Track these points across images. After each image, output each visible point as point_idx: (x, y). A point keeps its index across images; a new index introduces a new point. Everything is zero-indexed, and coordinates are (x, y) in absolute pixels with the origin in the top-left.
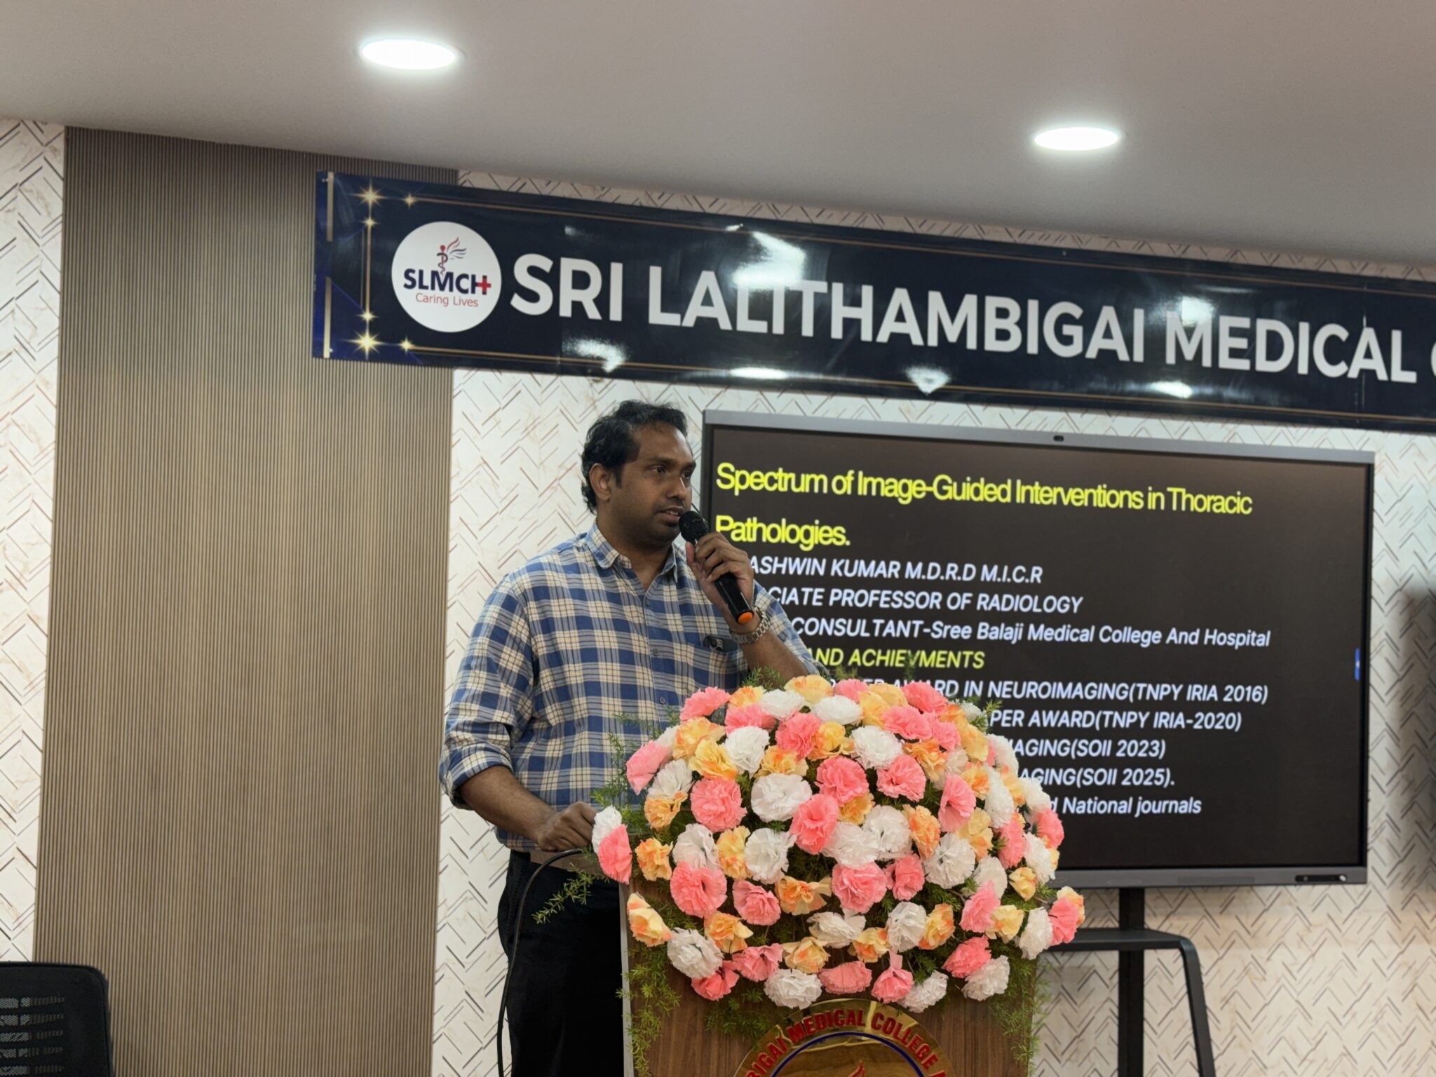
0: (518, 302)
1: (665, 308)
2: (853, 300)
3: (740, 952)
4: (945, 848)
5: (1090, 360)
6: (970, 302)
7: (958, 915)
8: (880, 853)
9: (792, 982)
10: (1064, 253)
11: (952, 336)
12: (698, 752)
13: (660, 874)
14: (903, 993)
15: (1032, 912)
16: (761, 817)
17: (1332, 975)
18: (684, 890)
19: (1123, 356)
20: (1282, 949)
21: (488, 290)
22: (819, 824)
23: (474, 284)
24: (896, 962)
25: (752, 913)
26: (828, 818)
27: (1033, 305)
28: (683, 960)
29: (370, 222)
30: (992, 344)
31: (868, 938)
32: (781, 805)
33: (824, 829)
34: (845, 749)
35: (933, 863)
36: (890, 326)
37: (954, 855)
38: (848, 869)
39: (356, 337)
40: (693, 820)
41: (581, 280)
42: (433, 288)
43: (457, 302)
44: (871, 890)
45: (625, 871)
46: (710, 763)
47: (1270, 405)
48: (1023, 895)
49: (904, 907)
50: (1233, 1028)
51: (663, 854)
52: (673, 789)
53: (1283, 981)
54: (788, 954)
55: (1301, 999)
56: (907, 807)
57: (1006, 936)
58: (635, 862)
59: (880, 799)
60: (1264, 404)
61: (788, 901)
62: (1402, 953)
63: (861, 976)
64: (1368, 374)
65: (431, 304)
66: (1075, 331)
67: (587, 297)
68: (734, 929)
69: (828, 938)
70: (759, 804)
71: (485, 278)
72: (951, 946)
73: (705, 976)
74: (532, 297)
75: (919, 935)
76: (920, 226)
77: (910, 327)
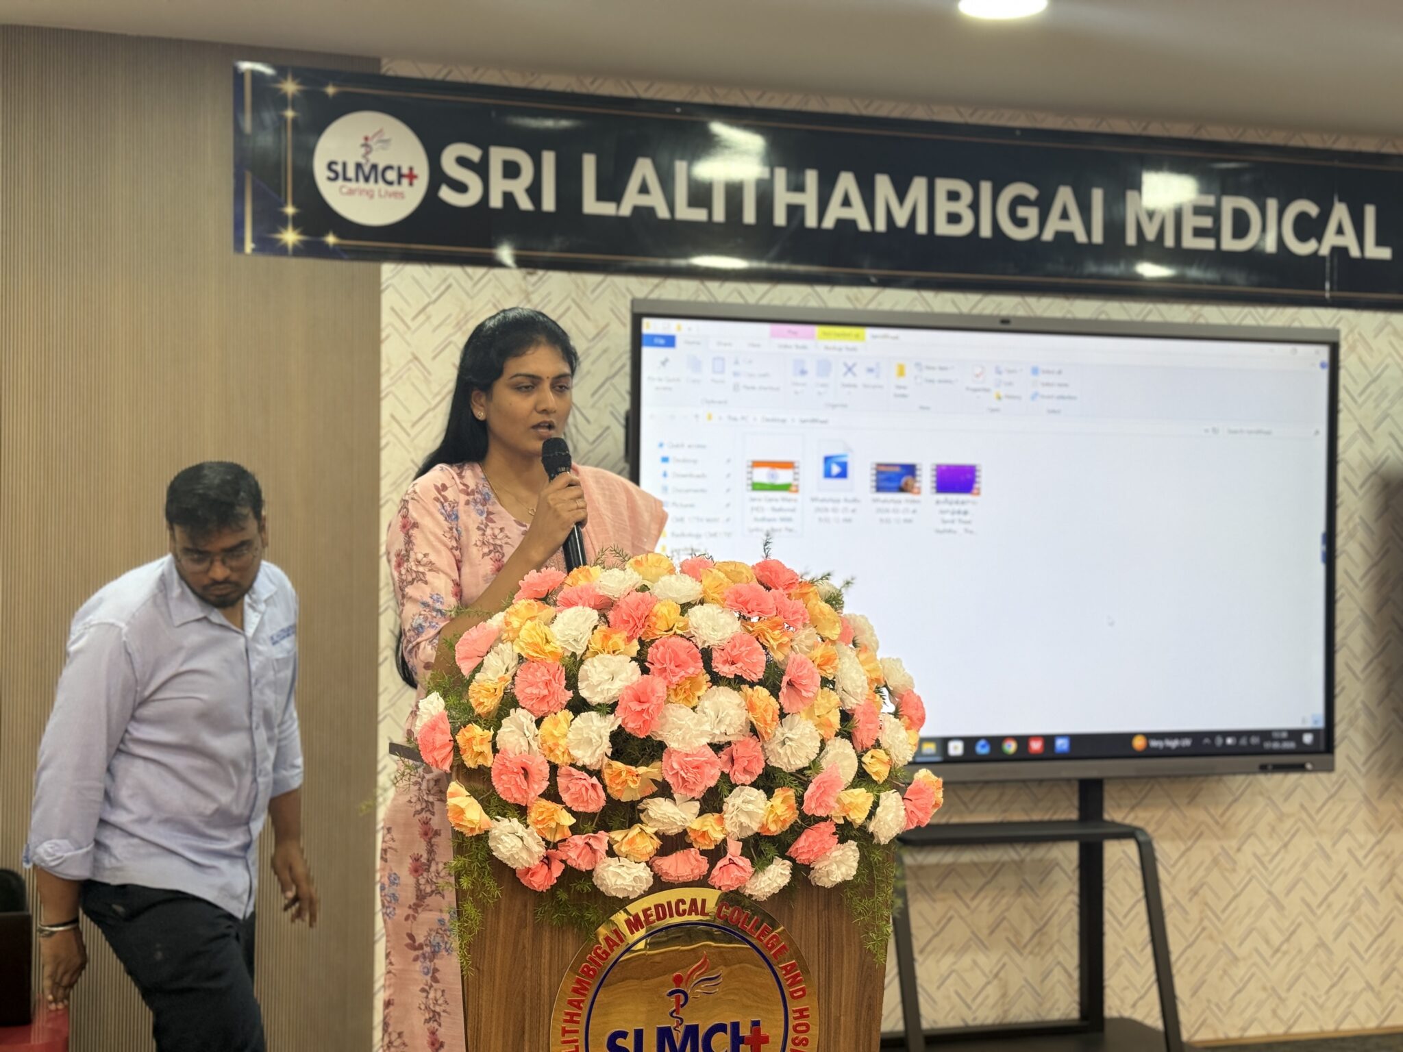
0: (445, 194)
1: (601, 197)
2: (797, 186)
3: (565, 840)
4: (786, 730)
5: (1047, 243)
6: (918, 187)
7: (800, 800)
8: (714, 735)
9: (619, 871)
10: (1018, 133)
11: (901, 220)
12: (523, 633)
13: (481, 761)
14: (743, 881)
15: (883, 795)
16: (588, 700)
17: (1305, 865)
18: (504, 777)
19: (1081, 237)
20: (1252, 840)
21: (415, 182)
22: (645, 706)
23: (400, 176)
24: (734, 848)
25: (576, 800)
26: (654, 699)
27: (986, 188)
28: (503, 850)
29: (290, 114)
30: (943, 228)
31: (703, 825)
32: (606, 686)
33: (650, 711)
34: (678, 628)
35: (774, 746)
36: (835, 212)
37: (796, 737)
38: (679, 753)
39: (277, 231)
40: (515, 704)
41: (511, 170)
42: (357, 180)
43: (383, 193)
44: (702, 774)
45: (444, 760)
46: (534, 645)
47: (1236, 285)
48: (875, 778)
49: (742, 791)
50: (1201, 920)
51: (482, 739)
52: (498, 672)
53: (1254, 872)
54: (618, 842)
55: (1274, 889)
56: (745, 687)
57: (854, 820)
58: (456, 749)
59: (716, 679)
60: (1231, 284)
61: (614, 786)
62: (1379, 842)
63: (694, 863)
64: (1340, 252)
65: (356, 197)
66: (1031, 213)
67: (519, 188)
68: (555, 817)
69: (659, 825)
70: (586, 686)
71: (411, 169)
72: (795, 831)
73: (527, 866)
74: (461, 188)
75: (758, 820)
76: (867, 107)
77: (857, 212)
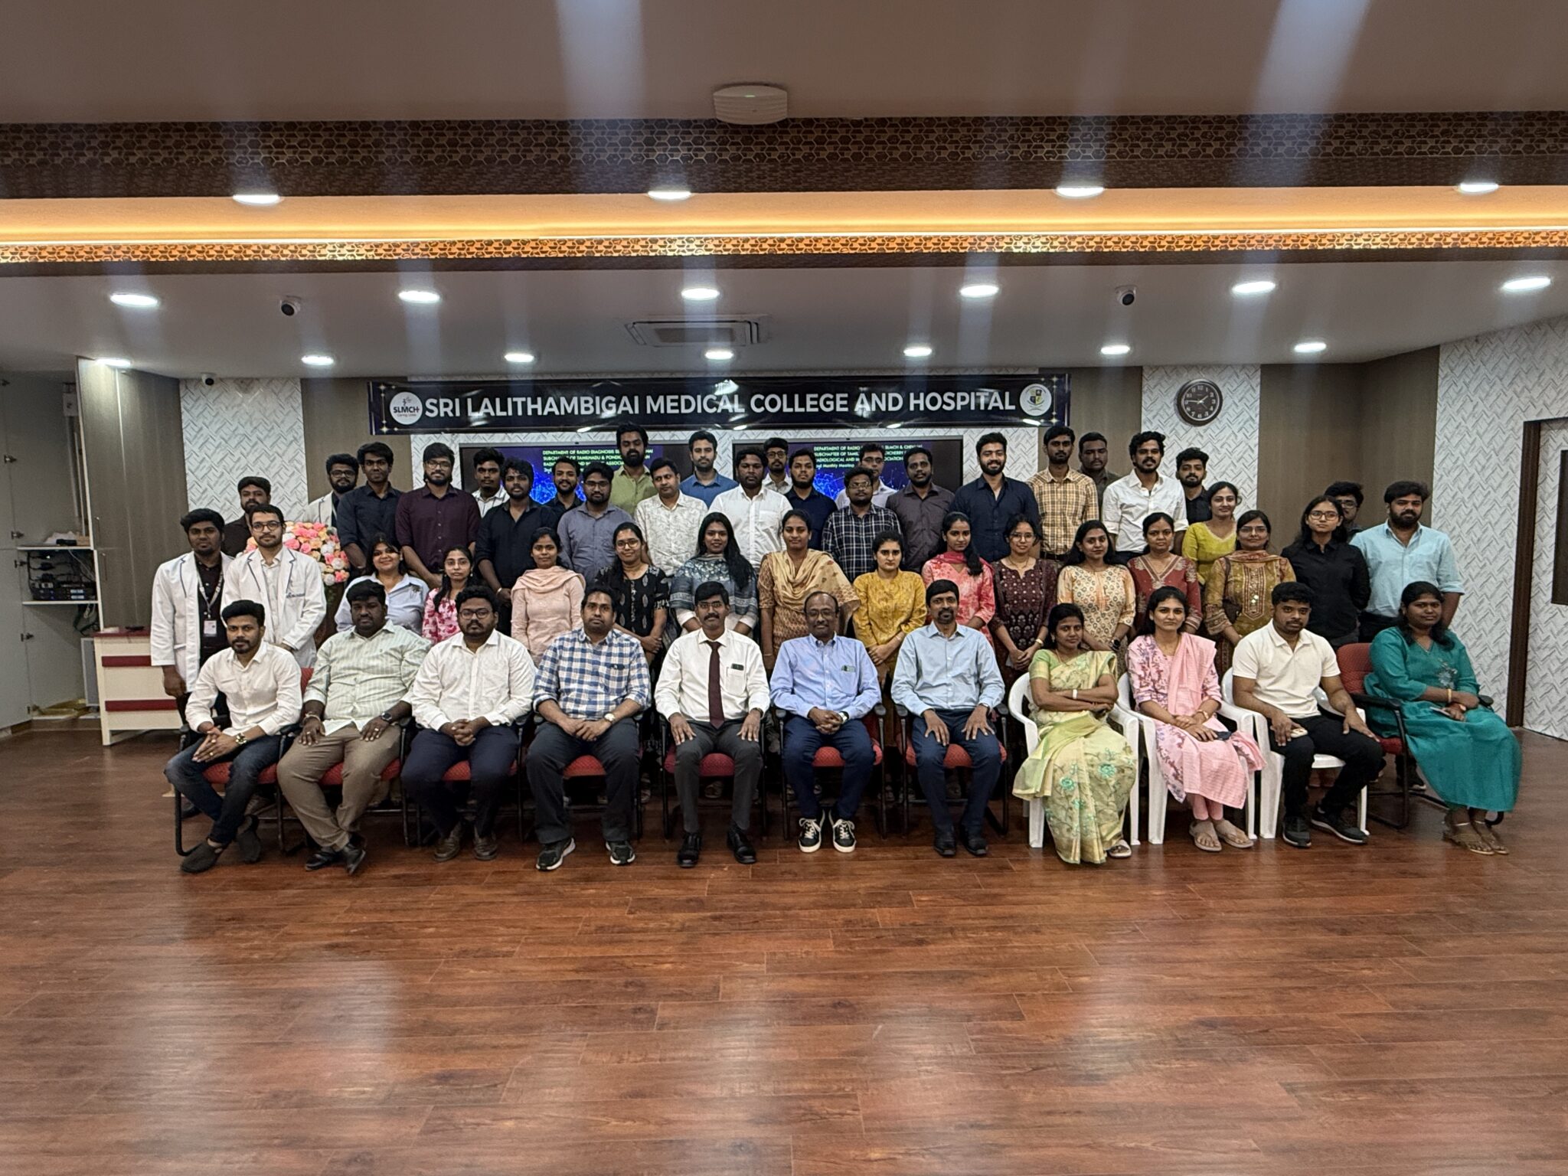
0: (428, 413)
1: (473, 411)
2: (534, 402)
5: (620, 415)
6: (574, 400)
10: (608, 381)
11: (569, 410)
19: (631, 412)
21: (419, 411)
23: (414, 410)
27: (598, 398)
29: (383, 395)
30: (583, 412)
36: (547, 410)
39: (381, 428)
41: (446, 405)
42: (403, 412)
43: (410, 415)
65: (403, 417)
66: (614, 406)
67: (449, 410)
71: (417, 407)
74: (432, 411)
76: (557, 377)
77: (555, 409)
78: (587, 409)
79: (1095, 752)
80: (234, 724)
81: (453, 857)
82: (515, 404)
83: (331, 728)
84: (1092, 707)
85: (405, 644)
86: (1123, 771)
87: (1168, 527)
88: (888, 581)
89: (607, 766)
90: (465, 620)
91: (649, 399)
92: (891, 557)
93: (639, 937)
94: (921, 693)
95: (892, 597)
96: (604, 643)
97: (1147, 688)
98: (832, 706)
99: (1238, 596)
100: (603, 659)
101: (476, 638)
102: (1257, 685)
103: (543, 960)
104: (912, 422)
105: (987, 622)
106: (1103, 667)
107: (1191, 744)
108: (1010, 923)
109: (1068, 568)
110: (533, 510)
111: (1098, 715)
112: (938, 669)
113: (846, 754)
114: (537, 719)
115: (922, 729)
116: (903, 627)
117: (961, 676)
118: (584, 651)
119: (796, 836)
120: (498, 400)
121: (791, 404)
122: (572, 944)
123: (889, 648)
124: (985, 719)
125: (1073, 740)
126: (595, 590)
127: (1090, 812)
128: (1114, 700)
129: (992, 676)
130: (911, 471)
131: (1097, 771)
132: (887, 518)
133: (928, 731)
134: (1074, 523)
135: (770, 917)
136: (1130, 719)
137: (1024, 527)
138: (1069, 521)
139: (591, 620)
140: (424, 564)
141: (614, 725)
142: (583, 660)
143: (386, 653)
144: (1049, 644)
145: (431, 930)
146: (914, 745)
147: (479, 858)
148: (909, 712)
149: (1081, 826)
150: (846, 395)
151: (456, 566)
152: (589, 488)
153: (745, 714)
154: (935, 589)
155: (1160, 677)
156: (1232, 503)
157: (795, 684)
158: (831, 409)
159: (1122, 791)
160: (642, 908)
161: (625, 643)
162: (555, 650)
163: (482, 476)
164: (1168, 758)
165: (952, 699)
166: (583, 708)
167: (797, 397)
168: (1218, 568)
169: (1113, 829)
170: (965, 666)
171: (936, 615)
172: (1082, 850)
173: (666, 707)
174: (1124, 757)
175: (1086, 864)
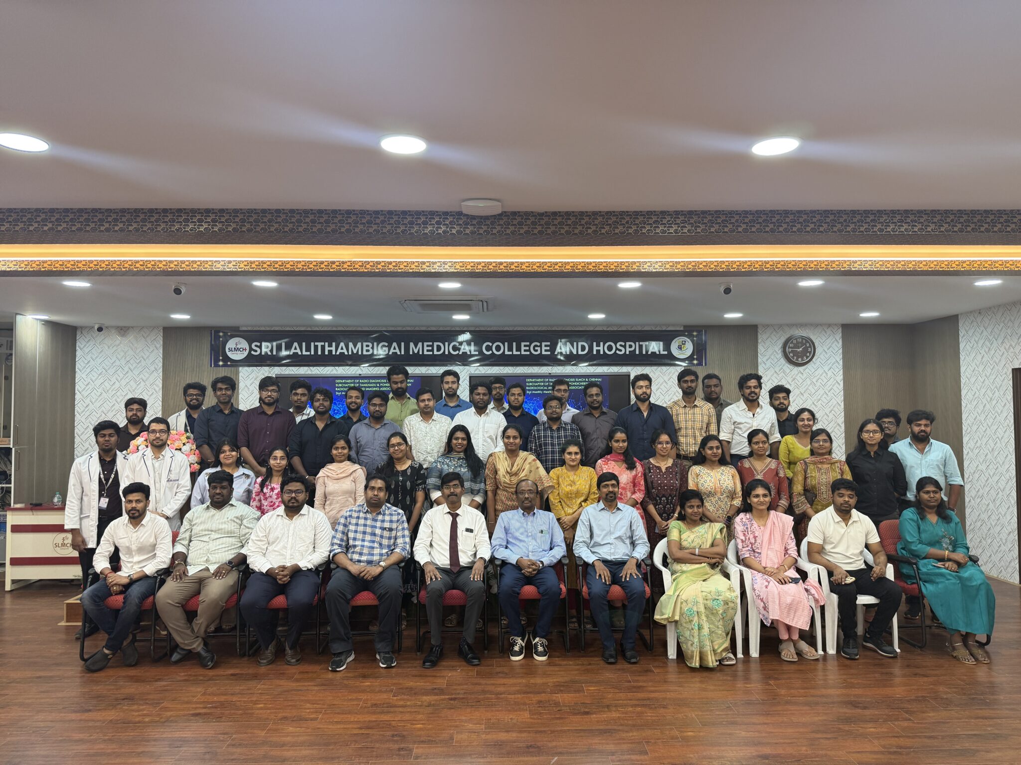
0: (253, 352)
1: (286, 351)
2: (330, 346)
5: (389, 355)
6: (359, 344)
11: (355, 352)
19: (399, 353)
21: (247, 351)
23: (243, 350)
27: (375, 344)
29: (220, 339)
30: (365, 353)
36: (339, 351)
39: (219, 362)
41: (267, 347)
42: (235, 351)
43: (240, 353)
64: (465, 353)
65: (234, 354)
66: (387, 349)
67: (268, 351)
71: (246, 348)
74: (256, 351)
76: (347, 328)
77: (345, 351)
78: (368, 351)
79: (708, 590)
80: (123, 568)
81: (271, 662)
82: (316, 347)
83: (192, 570)
84: (708, 560)
85: (244, 514)
86: (728, 604)
87: (765, 439)
88: (572, 473)
89: (380, 598)
90: (286, 497)
91: (412, 345)
92: (573, 457)
93: (401, 709)
94: (593, 550)
95: (575, 483)
96: (380, 513)
97: (747, 549)
98: (532, 557)
99: (814, 487)
100: (378, 524)
101: (293, 510)
102: (823, 548)
103: (337, 723)
104: (595, 362)
105: (639, 502)
106: (717, 534)
107: (774, 585)
108: (648, 702)
109: (694, 467)
110: (332, 423)
111: (713, 566)
112: (605, 532)
113: (541, 590)
114: (332, 566)
115: (592, 573)
116: (583, 504)
117: (619, 538)
118: (366, 519)
119: (508, 650)
120: (304, 344)
121: (510, 349)
122: (356, 713)
123: (574, 518)
124: (635, 567)
125: (694, 582)
126: (374, 478)
127: (706, 631)
128: (725, 556)
129: (640, 538)
130: (589, 399)
131: (710, 603)
132: (572, 429)
133: (598, 575)
134: (701, 435)
135: (488, 698)
136: (734, 569)
137: (664, 438)
138: (698, 434)
139: (371, 498)
140: (256, 460)
141: (385, 569)
142: (365, 525)
143: (231, 520)
144: (682, 518)
145: (262, 705)
146: (588, 584)
147: (289, 663)
148: (584, 561)
149: (700, 642)
150: (549, 343)
151: (278, 461)
152: (372, 408)
153: (473, 563)
154: (603, 479)
155: (755, 541)
156: (811, 423)
157: (508, 542)
158: (539, 352)
159: (728, 618)
160: (403, 694)
161: (393, 514)
162: (346, 518)
163: (296, 398)
164: (759, 596)
165: (613, 554)
166: (364, 558)
167: (514, 344)
168: (799, 467)
169: (723, 643)
170: (622, 531)
171: (604, 496)
172: (701, 659)
173: (421, 557)
174: (728, 595)
175: (704, 668)
